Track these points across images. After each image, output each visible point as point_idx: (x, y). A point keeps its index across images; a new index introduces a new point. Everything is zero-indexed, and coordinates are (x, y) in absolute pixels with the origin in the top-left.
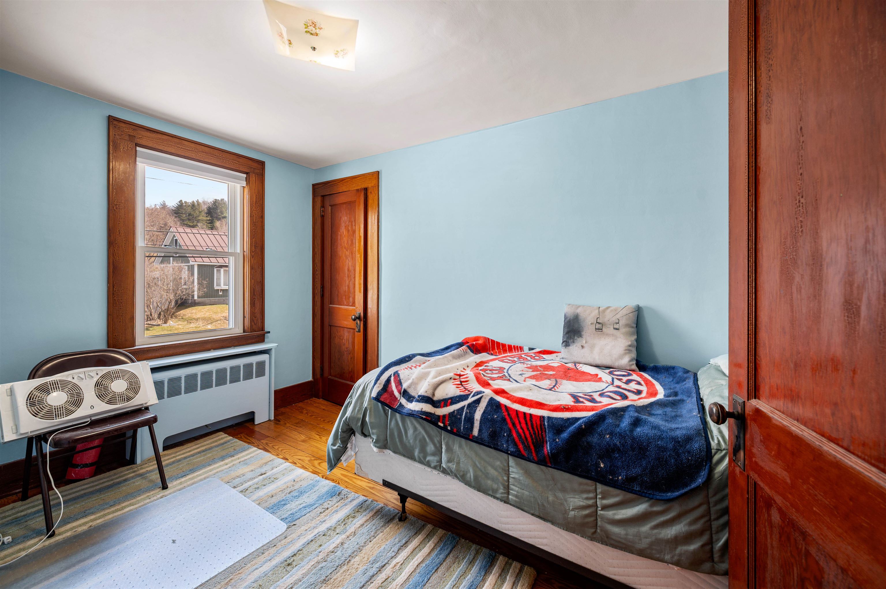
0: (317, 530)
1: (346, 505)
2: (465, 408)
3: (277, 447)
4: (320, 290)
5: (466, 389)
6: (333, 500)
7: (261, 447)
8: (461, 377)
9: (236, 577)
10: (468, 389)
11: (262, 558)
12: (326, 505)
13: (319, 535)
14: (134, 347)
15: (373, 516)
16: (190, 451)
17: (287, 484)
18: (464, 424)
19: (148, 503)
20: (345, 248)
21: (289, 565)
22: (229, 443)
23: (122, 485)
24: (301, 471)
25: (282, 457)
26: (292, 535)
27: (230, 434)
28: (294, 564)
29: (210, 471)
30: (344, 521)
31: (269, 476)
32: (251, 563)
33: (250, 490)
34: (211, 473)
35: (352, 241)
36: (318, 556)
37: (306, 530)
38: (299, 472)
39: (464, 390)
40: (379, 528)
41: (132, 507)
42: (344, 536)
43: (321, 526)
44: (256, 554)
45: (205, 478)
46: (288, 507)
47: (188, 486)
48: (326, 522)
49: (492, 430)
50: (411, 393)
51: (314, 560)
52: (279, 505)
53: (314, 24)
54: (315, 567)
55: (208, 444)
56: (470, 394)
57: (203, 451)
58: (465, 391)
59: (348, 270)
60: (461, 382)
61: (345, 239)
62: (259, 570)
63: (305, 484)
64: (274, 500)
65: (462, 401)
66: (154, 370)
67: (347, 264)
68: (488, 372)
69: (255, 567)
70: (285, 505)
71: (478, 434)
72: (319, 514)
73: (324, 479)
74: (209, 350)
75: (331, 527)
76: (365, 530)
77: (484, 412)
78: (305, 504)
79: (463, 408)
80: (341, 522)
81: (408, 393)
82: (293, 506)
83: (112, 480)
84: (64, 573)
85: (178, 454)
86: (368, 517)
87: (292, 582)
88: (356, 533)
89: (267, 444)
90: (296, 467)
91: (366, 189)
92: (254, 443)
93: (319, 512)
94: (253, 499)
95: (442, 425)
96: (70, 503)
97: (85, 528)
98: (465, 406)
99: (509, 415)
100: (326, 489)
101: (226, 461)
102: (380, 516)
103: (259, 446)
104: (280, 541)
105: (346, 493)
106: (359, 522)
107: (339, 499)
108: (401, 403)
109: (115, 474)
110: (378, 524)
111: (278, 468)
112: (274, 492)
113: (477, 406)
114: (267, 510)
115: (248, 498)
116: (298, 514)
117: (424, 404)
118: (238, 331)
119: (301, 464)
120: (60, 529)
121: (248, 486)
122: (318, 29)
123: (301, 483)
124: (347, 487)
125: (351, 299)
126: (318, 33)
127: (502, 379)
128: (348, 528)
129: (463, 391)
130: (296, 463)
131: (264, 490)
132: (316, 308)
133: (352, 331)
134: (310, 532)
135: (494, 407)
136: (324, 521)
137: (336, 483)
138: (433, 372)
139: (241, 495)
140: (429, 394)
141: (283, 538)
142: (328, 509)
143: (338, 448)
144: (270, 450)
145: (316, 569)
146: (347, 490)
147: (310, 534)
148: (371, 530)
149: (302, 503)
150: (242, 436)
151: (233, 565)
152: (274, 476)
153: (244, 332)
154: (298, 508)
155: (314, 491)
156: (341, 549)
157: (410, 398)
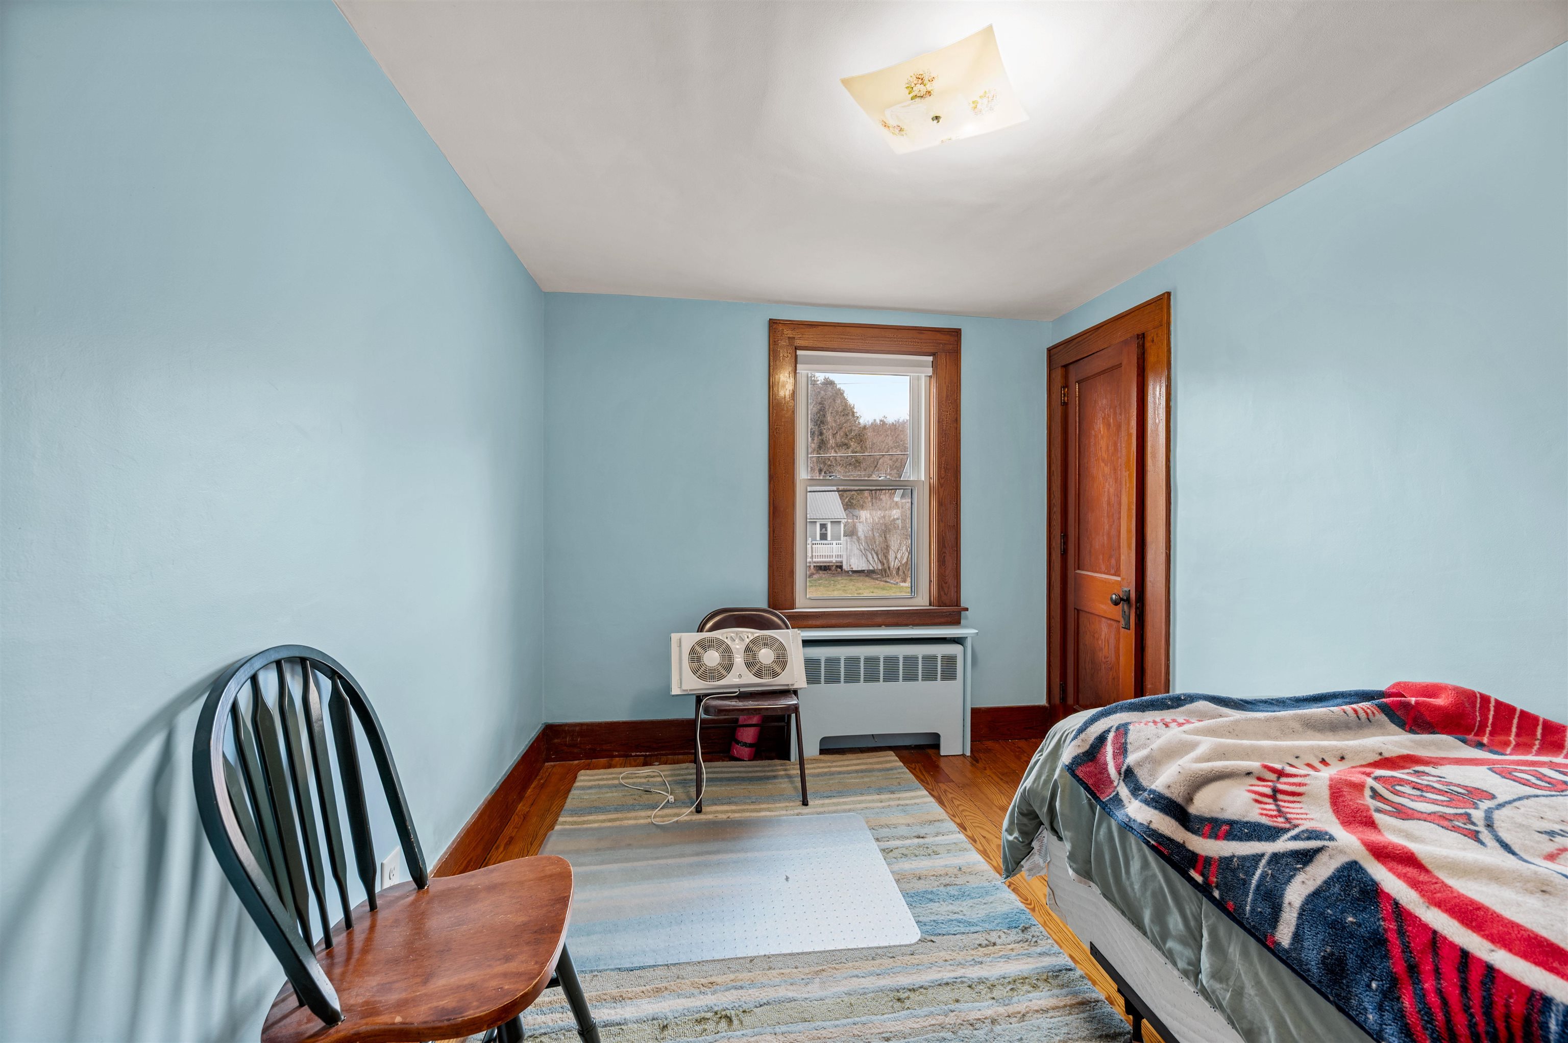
0: (964, 970)
1: (1029, 955)
2: (1264, 862)
3: (959, 803)
4: (1059, 542)
5: (1281, 813)
6: (1009, 934)
7: (935, 793)
8: (1283, 780)
9: (830, 970)
10: (1289, 816)
11: (869, 966)
12: (993, 937)
13: (962, 982)
14: (793, 609)
15: (1072, 1006)
16: (848, 766)
17: (947, 869)
18: (1254, 900)
19: (784, 815)
20: (1103, 460)
21: (899, 1000)
22: (895, 771)
23: (770, 781)
24: (979, 858)
25: (959, 821)
26: (923, 956)
27: (902, 759)
28: (907, 1003)
29: (860, 802)
30: (1016, 983)
31: (928, 844)
32: (854, 963)
33: (896, 852)
34: (858, 806)
35: (1115, 444)
36: (946, 1016)
37: (946, 961)
38: (974, 858)
39: (1275, 813)
40: (1075, 1037)
41: (768, 813)
42: (1001, 1010)
43: (971, 968)
44: (865, 952)
45: (850, 810)
46: (934, 906)
47: (829, 812)
48: (983, 966)
49: (1332, 954)
50: (1141, 780)
51: (937, 1017)
52: (923, 897)
53: (921, 79)
54: (934, 1031)
55: (871, 764)
56: (1287, 830)
57: (862, 771)
58: (1276, 816)
59: (1109, 503)
60: (1276, 791)
61: (1103, 443)
62: (860, 980)
63: (974, 882)
64: (921, 886)
65: (1260, 839)
66: (807, 643)
67: (1106, 493)
68: (1407, 789)
69: (856, 972)
70: (931, 900)
71: (1292, 944)
72: (976, 946)
73: (1010, 890)
74: (879, 626)
75: (987, 979)
76: (1044, 1022)
77: (1316, 894)
78: (962, 917)
79: (1258, 857)
80: (1007, 981)
81: (1135, 776)
82: (942, 910)
83: (764, 771)
84: (692, 858)
85: (834, 764)
86: (1062, 1004)
87: (892, 1029)
88: (1026, 1018)
89: (945, 791)
90: (973, 848)
91: (1142, 337)
92: (928, 784)
93: (978, 942)
94: (894, 870)
95: (1199, 879)
96: (724, 783)
97: (723, 817)
98: (1263, 855)
99: (1401, 932)
100: (1005, 908)
101: (883, 797)
102: (1086, 1015)
103: (933, 791)
104: (903, 955)
105: (1039, 934)
106: (1039, 1002)
107: (1020, 939)
108: (1117, 794)
109: (769, 766)
110: (1077, 1028)
111: (945, 837)
112: (925, 873)
113: (1298, 869)
114: (904, 896)
115: (888, 864)
116: (944, 926)
117: (1156, 812)
118: (922, 601)
119: (983, 846)
120: (707, 808)
121: (894, 847)
122: (929, 83)
123: (970, 878)
124: (1045, 925)
125: (1113, 561)
126: (929, 89)
127: (1446, 823)
128: (1015, 999)
129: (1271, 816)
130: (975, 841)
131: (913, 862)
132: (1053, 575)
133: (1115, 624)
134: (951, 968)
135: (1355, 892)
136: (981, 963)
137: (1030, 907)
138: (1206, 744)
139: (880, 856)
140: (1176, 794)
141: (909, 953)
142: (994, 944)
143: (1015, 841)
144: (946, 804)
145: (934, 1035)
146: (1042, 929)
147: (949, 971)
148: (1057, 1031)
149: (958, 913)
150: (917, 767)
151: (833, 951)
152: (933, 847)
153: (930, 605)
154: (949, 917)
155: (984, 901)
156: (987, 1028)
157: (1137, 790)
